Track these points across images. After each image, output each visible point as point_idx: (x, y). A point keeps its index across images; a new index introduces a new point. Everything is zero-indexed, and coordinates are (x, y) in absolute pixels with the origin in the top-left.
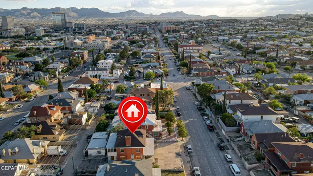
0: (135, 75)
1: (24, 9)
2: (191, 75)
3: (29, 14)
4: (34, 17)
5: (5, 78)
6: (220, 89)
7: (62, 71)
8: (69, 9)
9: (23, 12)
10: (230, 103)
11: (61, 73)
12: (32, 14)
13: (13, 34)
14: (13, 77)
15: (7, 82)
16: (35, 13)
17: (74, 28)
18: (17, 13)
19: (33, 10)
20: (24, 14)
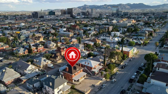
0: (124, 42)
1: (105, 5)
2: (162, 48)
3: (107, 7)
4: (109, 9)
5: (69, 35)
6: (163, 60)
7: (93, 35)
8: (126, 4)
9: (104, 6)
10: (158, 69)
11: (92, 36)
12: (108, 8)
13: (93, 17)
14: (73, 35)
15: (70, 36)
16: (109, 7)
17: (122, 14)
18: (102, 7)
19: (109, 6)
20: (104, 7)
